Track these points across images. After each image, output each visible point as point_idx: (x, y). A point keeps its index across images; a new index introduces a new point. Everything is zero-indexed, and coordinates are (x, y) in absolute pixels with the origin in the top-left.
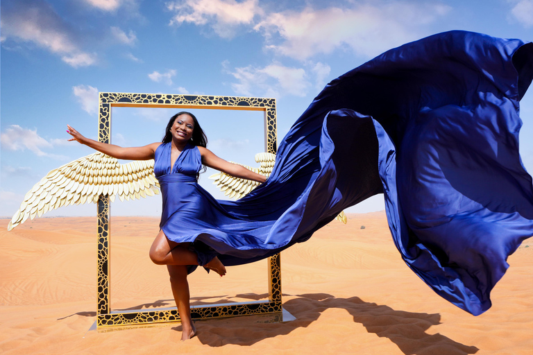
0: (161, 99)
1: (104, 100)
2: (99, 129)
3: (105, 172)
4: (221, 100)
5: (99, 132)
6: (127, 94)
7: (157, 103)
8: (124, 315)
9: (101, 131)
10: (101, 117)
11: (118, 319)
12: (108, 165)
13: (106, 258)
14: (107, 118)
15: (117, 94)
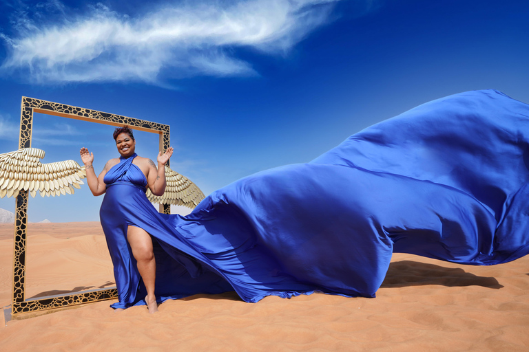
0: (81, 111)
1: (27, 104)
2: (21, 130)
3: (26, 169)
4: (130, 120)
5: (21, 133)
6: (49, 102)
7: (77, 115)
8: (40, 301)
9: (22, 132)
10: (23, 119)
11: (34, 305)
12: (29, 163)
13: (23, 249)
14: (30, 120)
15: (40, 100)
